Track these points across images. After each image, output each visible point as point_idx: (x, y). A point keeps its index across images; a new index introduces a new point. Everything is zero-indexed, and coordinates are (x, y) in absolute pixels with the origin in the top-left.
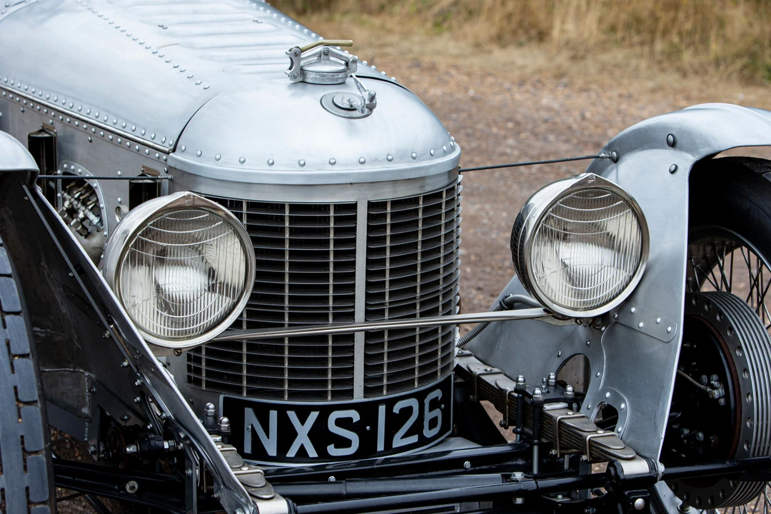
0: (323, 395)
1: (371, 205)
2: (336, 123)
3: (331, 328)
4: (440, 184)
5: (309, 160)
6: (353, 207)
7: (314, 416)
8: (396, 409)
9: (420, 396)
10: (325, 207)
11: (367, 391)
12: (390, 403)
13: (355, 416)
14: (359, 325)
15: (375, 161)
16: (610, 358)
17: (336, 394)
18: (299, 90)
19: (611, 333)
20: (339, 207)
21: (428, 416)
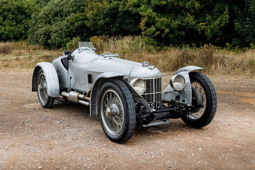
0: (150, 102)
1: (155, 79)
2: (150, 70)
3: (151, 93)
4: (160, 77)
5: (148, 74)
6: (153, 80)
7: (150, 104)
8: (158, 103)
9: (160, 102)
10: (150, 80)
11: (155, 101)
12: (157, 102)
13: (154, 104)
14: (154, 93)
15: (155, 74)
16: (182, 95)
17: (152, 102)
18: (143, 67)
19: (182, 92)
20: (151, 80)
21: (161, 104)
